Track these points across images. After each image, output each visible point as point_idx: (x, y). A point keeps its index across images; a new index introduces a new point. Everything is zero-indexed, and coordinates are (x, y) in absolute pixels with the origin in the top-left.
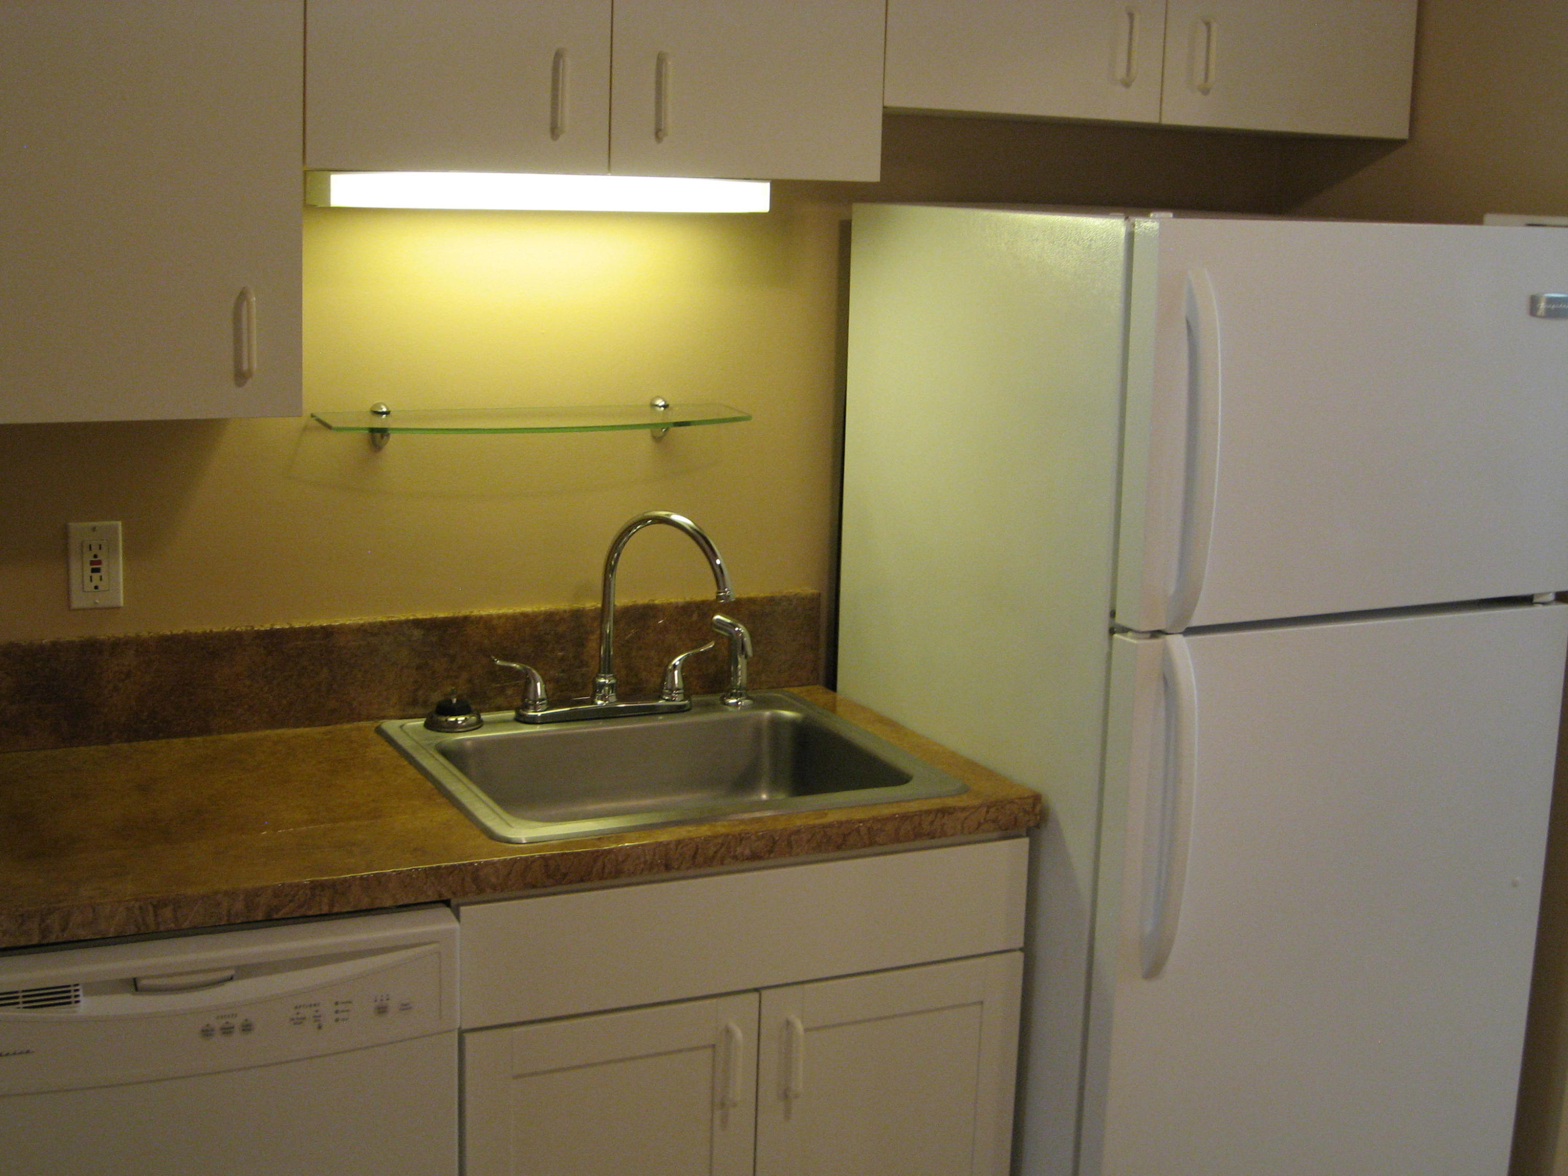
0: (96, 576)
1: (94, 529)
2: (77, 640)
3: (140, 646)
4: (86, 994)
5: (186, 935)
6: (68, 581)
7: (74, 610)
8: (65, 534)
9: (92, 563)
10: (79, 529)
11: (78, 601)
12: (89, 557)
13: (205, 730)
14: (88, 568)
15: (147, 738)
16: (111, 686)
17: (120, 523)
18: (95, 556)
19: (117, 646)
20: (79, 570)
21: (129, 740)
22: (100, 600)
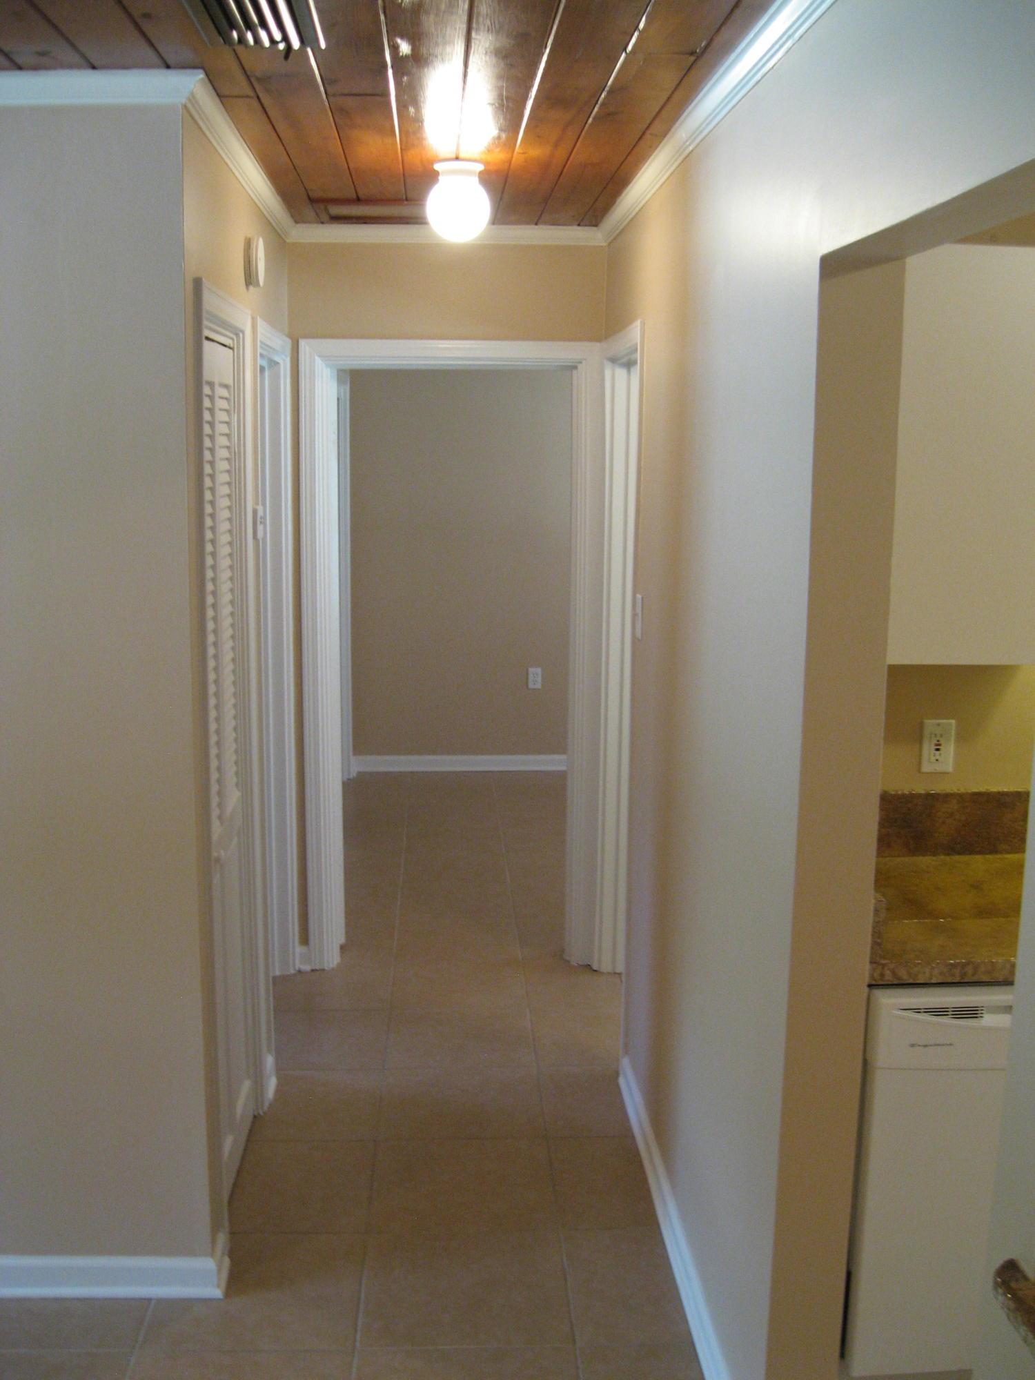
0: (938, 753)
1: (939, 725)
2: (923, 792)
3: (960, 797)
4: (988, 1012)
5: (1000, 985)
6: (920, 755)
7: (923, 773)
8: (921, 726)
9: (937, 745)
10: (930, 724)
11: (926, 768)
12: (935, 742)
13: (994, 851)
14: (934, 747)
15: (959, 854)
16: (941, 821)
17: (953, 722)
18: (938, 741)
19: (947, 797)
20: (928, 748)
21: (948, 855)
22: (939, 768)
